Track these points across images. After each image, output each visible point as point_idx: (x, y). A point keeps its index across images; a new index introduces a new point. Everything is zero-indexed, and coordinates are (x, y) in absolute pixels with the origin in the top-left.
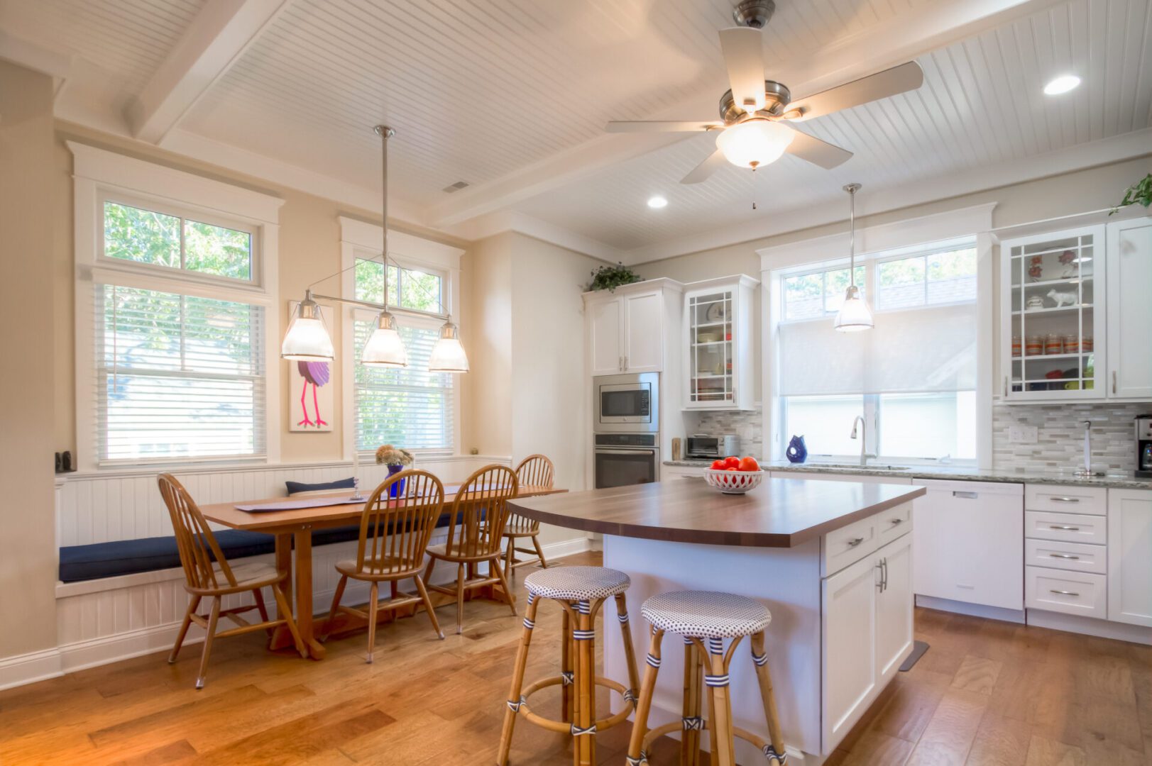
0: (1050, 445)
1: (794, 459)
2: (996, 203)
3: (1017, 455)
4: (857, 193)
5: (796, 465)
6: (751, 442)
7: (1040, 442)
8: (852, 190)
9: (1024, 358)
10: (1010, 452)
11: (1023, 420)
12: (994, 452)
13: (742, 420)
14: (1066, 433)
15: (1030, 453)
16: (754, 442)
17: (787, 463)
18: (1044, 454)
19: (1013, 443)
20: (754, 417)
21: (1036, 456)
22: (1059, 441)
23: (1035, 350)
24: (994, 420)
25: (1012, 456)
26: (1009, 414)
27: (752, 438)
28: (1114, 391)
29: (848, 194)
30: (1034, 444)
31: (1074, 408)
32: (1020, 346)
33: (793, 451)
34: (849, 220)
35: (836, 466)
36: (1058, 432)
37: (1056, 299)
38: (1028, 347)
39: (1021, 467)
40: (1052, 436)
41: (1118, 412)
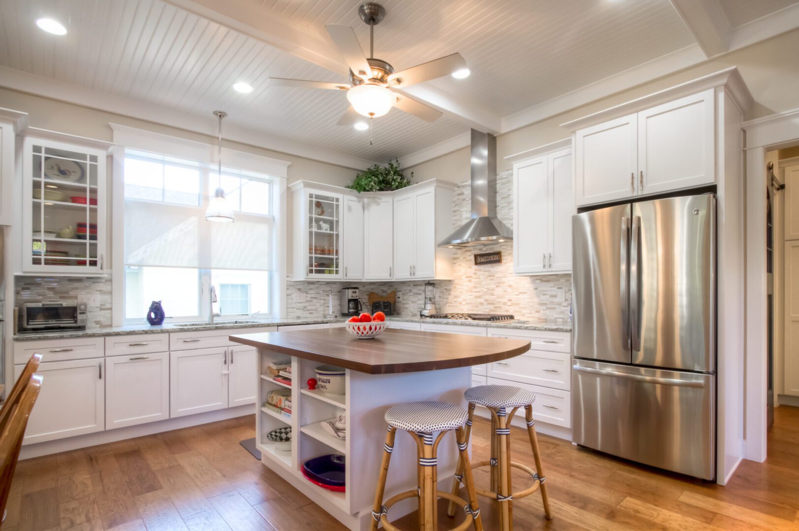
0: (311, 303)
1: (152, 322)
2: (290, 163)
3: (297, 309)
4: (224, 119)
5: (156, 328)
6: (99, 309)
7: (307, 301)
8: (220, 116)
9: (314, 255)
10: (294, 308)
11: (299, 289)
12: (287, 308)
13: (86, 288)
14: (315, 296)
15: (303, 308)
16: (101, 309)
17: (147, 326)
18: (309, 308)
19: (296, 303)
20: (102, 284)
21: (305, 309)
22: (314, 300)
23: (319, 252)
24: (287, 289)
25: (295, 310)
26: (293, 286)
27: (99, 306)
28: (346, 276)
29: (216, 118)
30: (304, 302)
31: (319, 283)
32: (312, 249)
33: (153, 315)
34: (218, 138)
35: (193, 325)
36: (313, 296)
37: (322, 226)
38: (315, 250)
39: (298, 315)
40: (311, 298)
41: (334, 286)
